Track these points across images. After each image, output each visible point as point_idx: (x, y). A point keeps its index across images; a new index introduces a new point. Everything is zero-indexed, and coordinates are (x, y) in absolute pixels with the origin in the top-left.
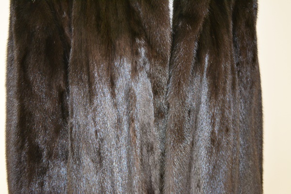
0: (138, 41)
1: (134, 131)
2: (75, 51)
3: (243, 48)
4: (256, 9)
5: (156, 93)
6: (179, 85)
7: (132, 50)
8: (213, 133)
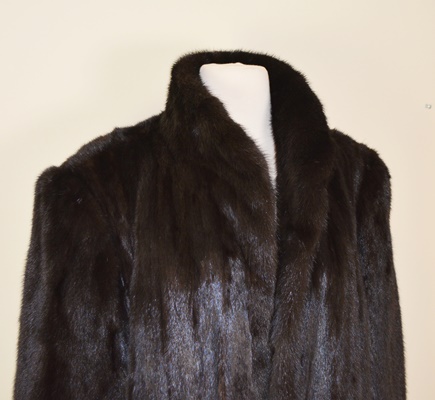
0: (231, 261)
1: (224, 388)
2: (140, 275)
3: (372, 255)
4: (389, 198)
5: (255, 333)
6: (289, 323)
7: (224, 275)
8: (334, 385)
